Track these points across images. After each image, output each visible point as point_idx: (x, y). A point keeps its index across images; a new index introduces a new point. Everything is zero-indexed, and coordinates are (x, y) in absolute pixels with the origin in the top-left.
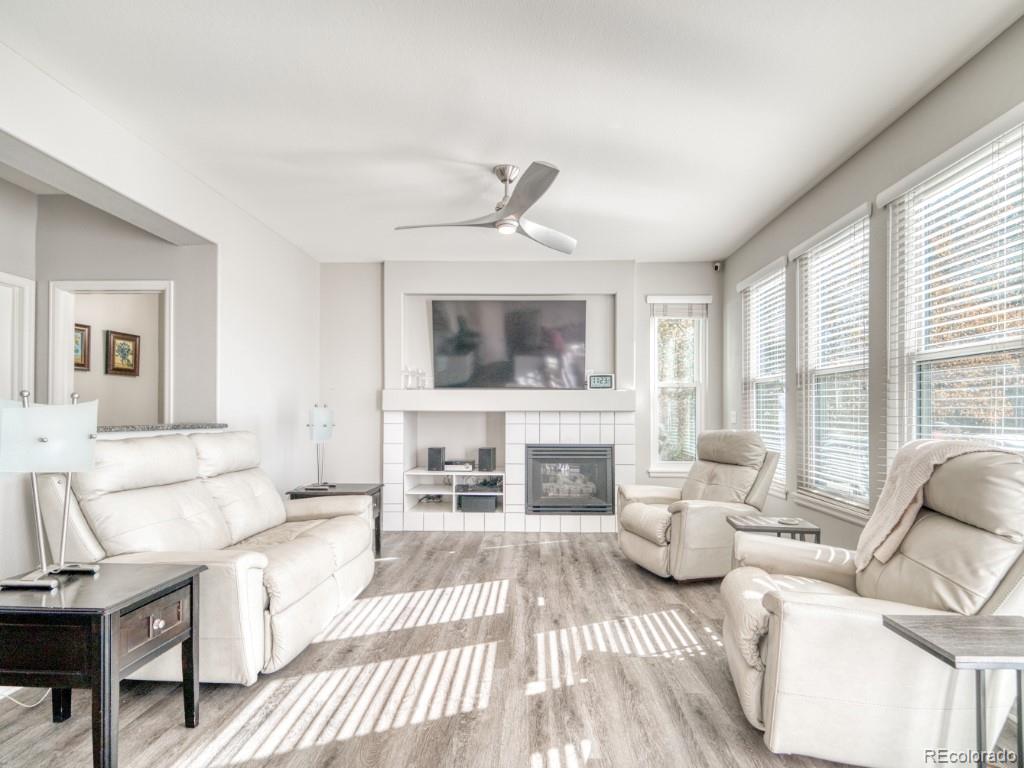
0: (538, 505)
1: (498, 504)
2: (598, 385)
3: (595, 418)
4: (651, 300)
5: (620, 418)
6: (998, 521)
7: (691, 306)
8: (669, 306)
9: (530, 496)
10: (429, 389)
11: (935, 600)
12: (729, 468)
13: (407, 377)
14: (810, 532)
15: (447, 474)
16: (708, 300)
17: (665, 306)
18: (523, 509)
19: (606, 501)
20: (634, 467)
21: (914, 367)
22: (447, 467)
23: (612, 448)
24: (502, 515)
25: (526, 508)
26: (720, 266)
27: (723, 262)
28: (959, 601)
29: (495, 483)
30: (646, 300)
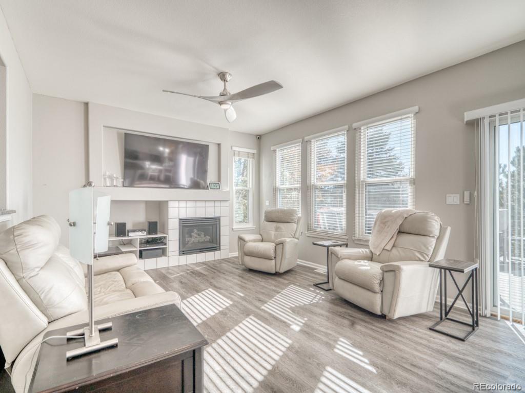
0: (185, 250)
1: (163, 252)
2: (214, 187)
3: (211, 204)
4: (234, 148)
5: (223, 204)
6: (431, 232)
7: (248, 153)
8: (241, 153)
9: (181, 245)
10: (120, 187)
11: (417, 258)
12: (285, 224)
13: (105, 179)
14: (343, 245)
15: (130, 238)
16: (255, 151)
17: (239, 152)
18: (178, 253)
19: (217, 244)
20: (228, 227)
21: (364, 186)
22: (131, 234)
23: (219, 218)
24: (167, 258)
25: (179, 253)
26: (259, 137)
27: (260, 136)
28: (424, 257)
29: (161, 241)
30: (232, 148)
